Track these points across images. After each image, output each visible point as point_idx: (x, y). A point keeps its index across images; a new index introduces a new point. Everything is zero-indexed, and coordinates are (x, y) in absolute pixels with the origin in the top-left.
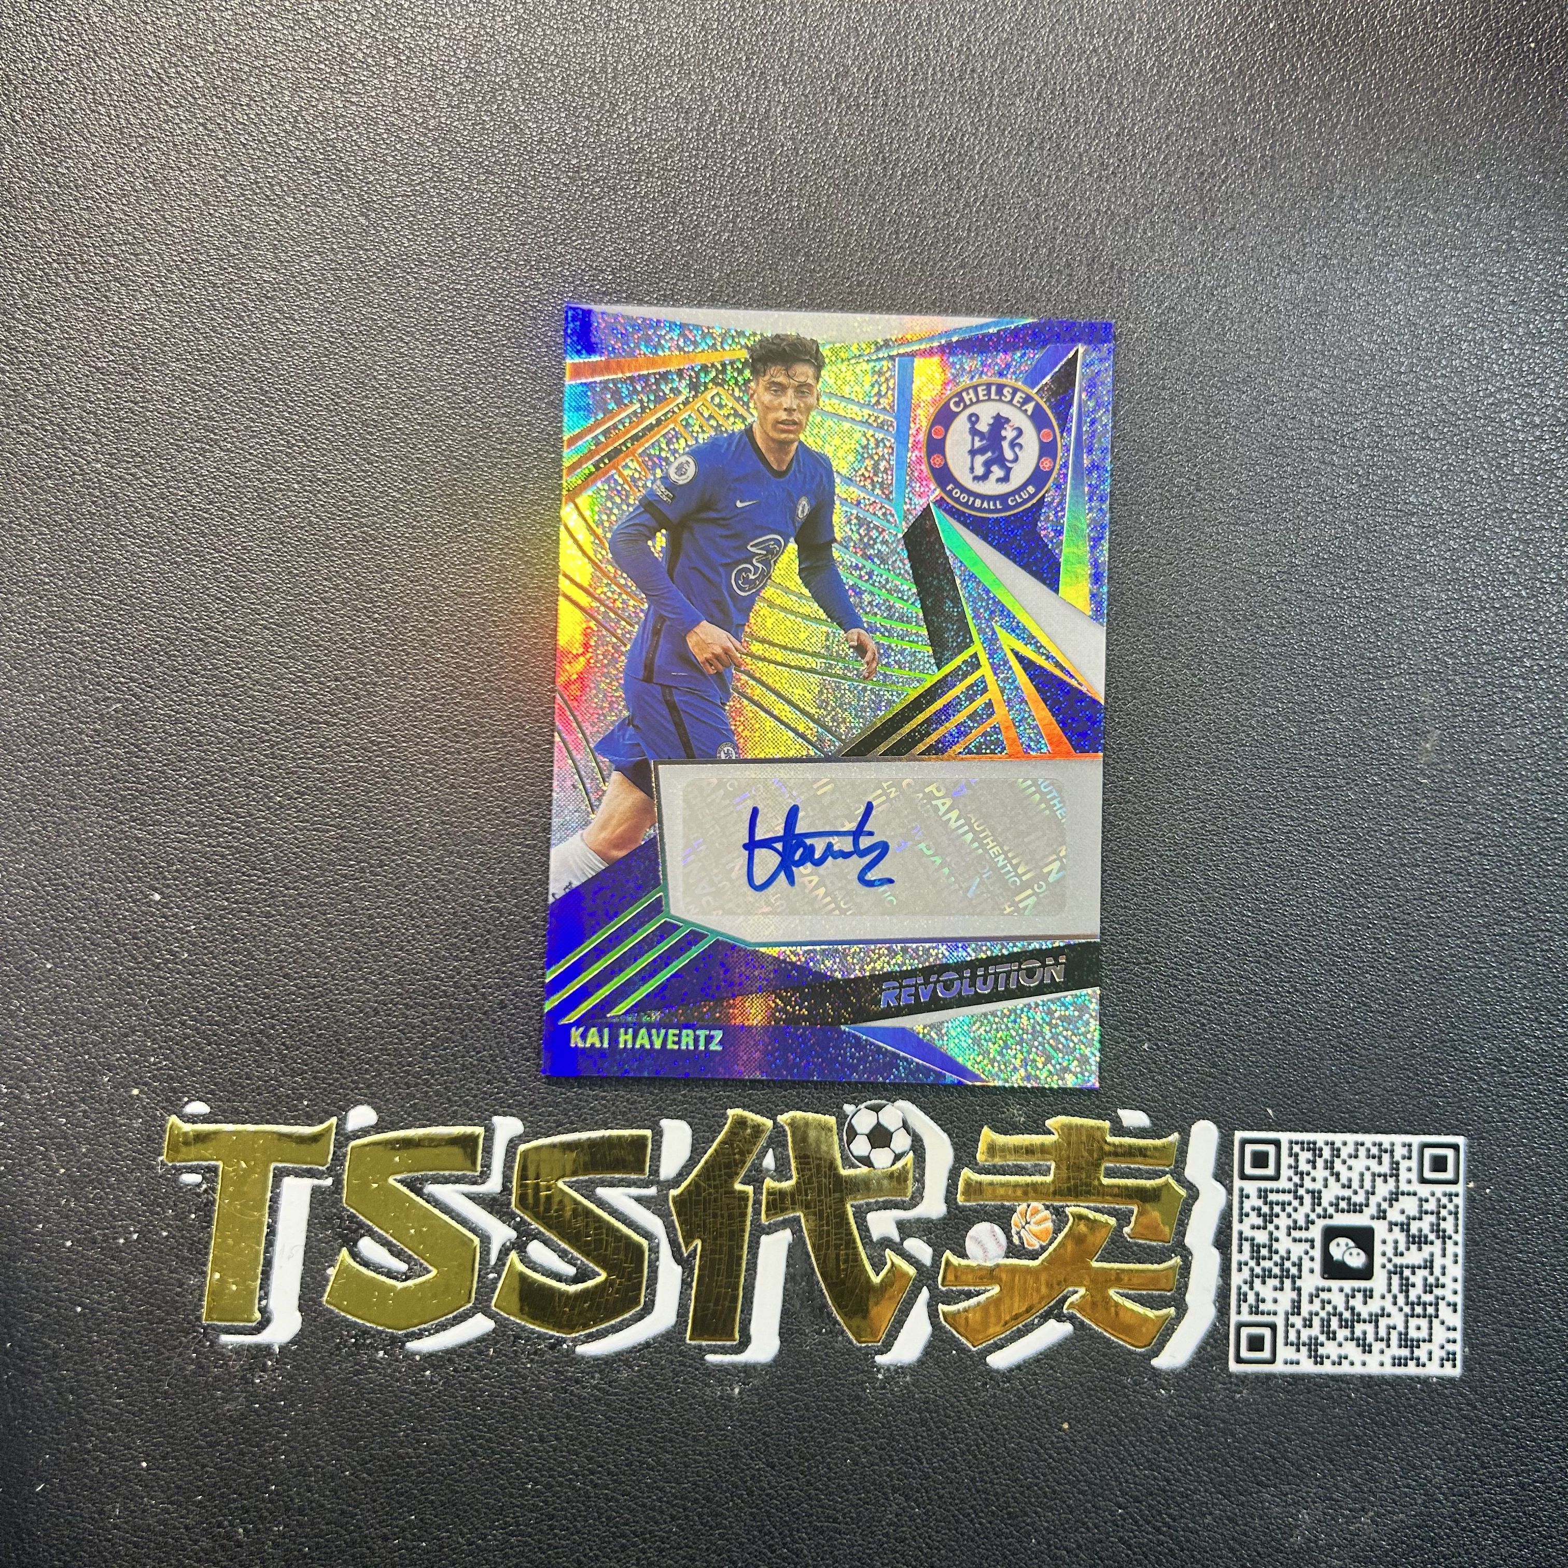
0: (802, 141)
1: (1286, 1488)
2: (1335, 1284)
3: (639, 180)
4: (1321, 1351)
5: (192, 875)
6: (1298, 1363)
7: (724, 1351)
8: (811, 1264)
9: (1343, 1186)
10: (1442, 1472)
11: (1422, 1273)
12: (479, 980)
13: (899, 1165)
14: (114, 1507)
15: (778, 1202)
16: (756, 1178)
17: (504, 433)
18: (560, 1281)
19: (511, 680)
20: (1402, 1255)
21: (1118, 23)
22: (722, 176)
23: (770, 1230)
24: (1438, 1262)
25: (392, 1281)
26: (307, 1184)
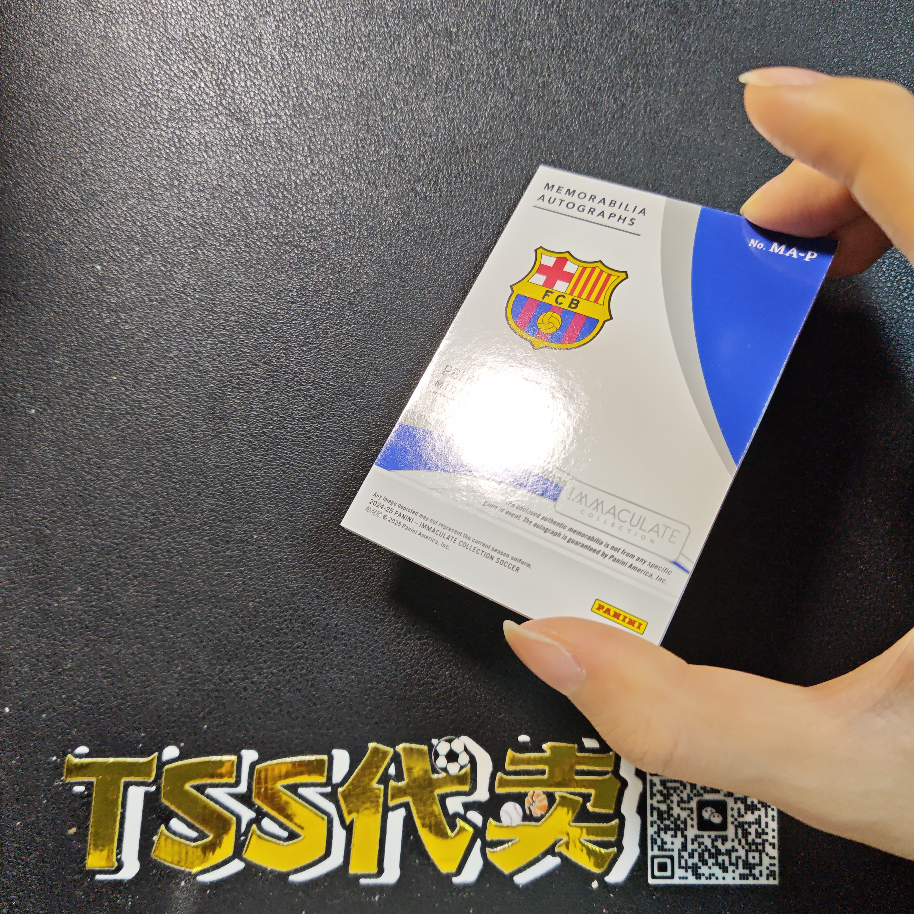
0: (396, 218)
2: (706, 834)
3: (310, 241)
4: (700, 871)
5: (79, 623)
6: (686, 878)
7: (370, 876)
8: (415, 828)
11: (754, 827)
12: (233, 676)
13: (463, 770)
15: (397, 793)
16: (384, 781)
17: (240, 379)
18: (279, 840)
19: (246, 512)
20: (743, 816)
21: (564, 146)
22: (354, 237)
23: (393, 809)
24: (763, 820)
25: (188, 843)
26: (142, 790)
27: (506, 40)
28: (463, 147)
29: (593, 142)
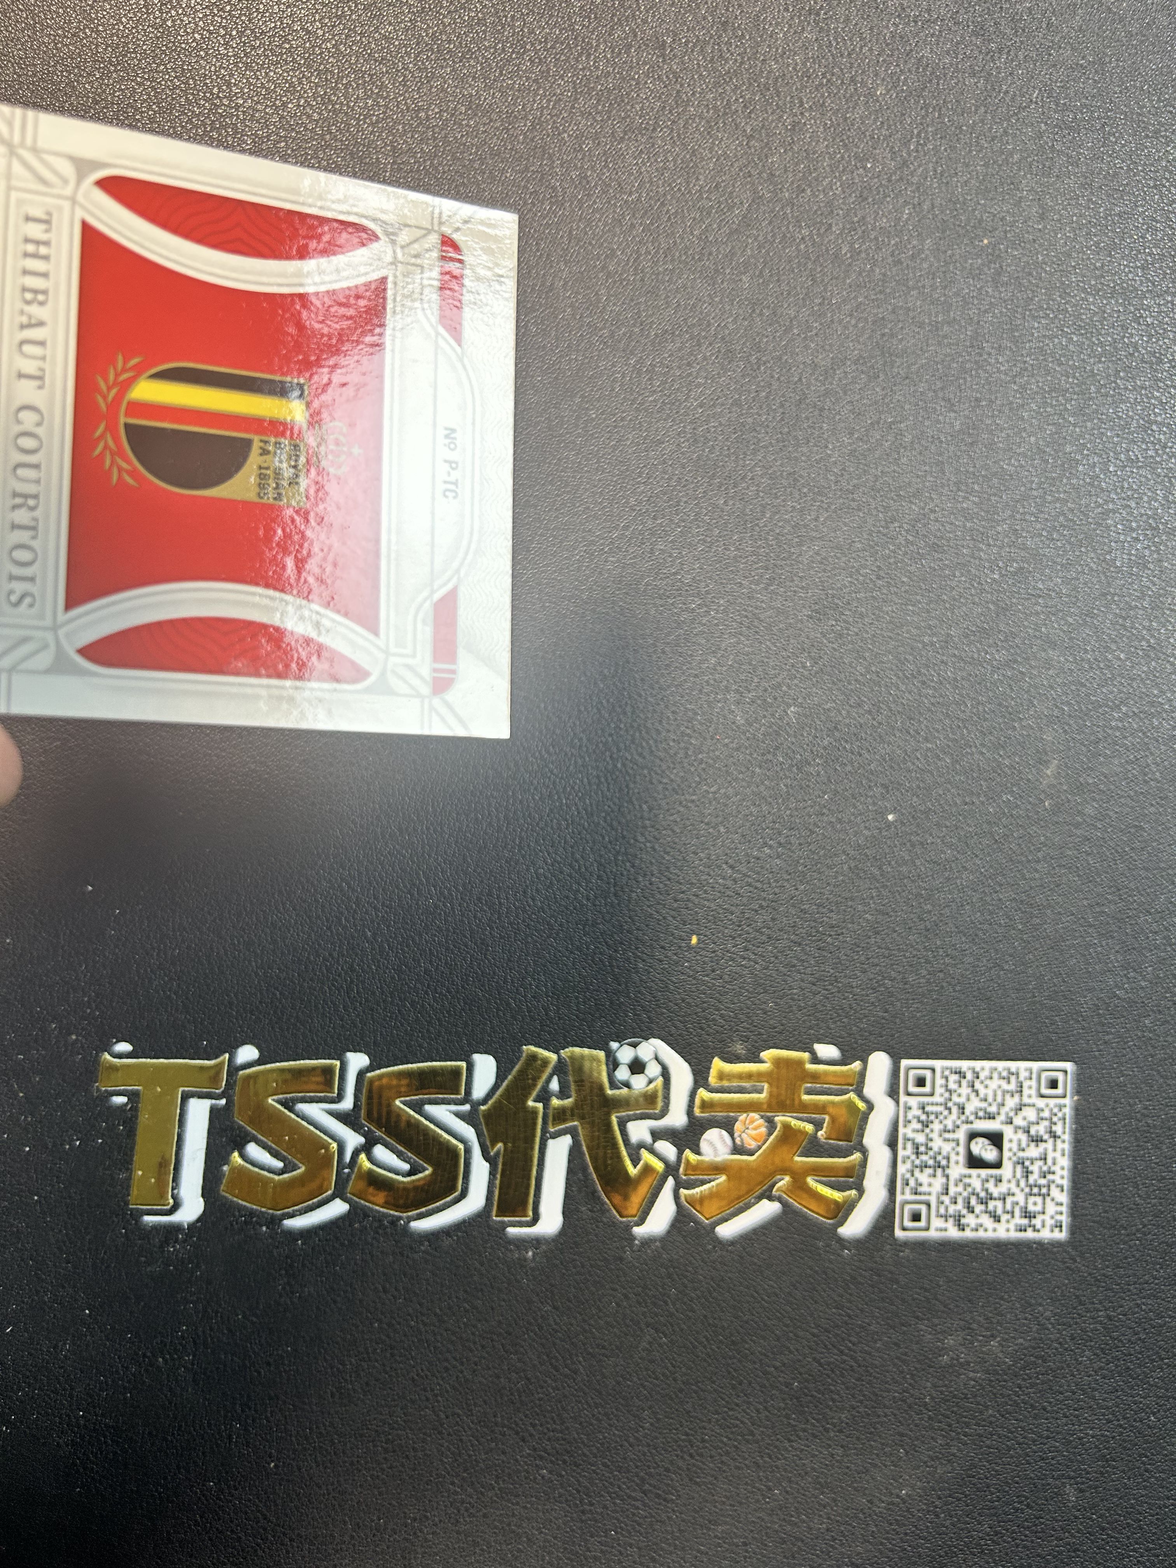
0: (578, 309)
1: (936, 1321)
2: (974, 1172)
4: (963, 1221)
6: (946, 1230)
7: (521, 1224)
8: (584, 1161)
9: (981, 1100)
10: (1051, 1308)
13: (652, 1086)
14: (65, 1344)
15: (561, 1115)
16: (544, 1097)
18: (397, 1174)
20: (1023, 1150)
23: (554, 1136)
25: (271, 1175)
26: (207, 1104)
27: (743, 58)
28: (676, 212)
29: (860, 214)
